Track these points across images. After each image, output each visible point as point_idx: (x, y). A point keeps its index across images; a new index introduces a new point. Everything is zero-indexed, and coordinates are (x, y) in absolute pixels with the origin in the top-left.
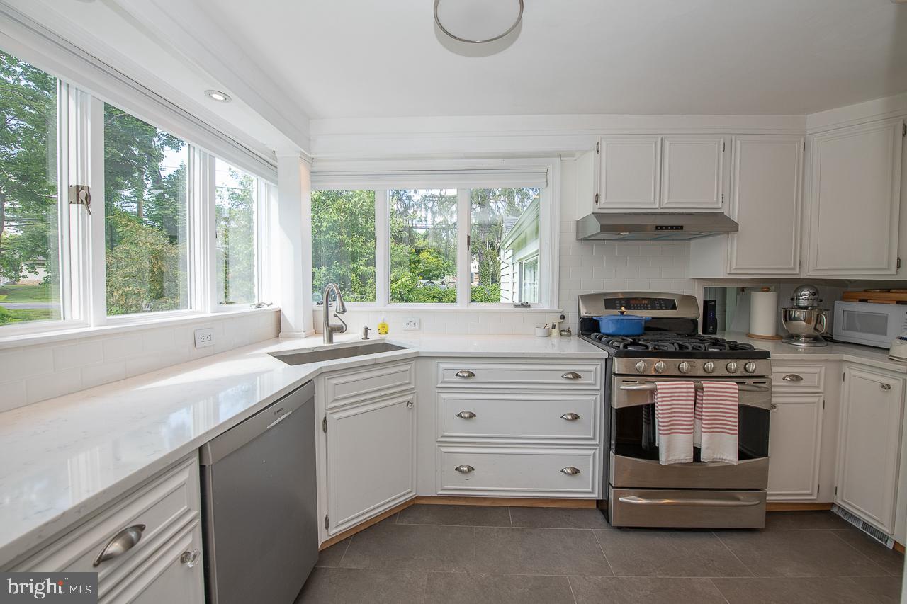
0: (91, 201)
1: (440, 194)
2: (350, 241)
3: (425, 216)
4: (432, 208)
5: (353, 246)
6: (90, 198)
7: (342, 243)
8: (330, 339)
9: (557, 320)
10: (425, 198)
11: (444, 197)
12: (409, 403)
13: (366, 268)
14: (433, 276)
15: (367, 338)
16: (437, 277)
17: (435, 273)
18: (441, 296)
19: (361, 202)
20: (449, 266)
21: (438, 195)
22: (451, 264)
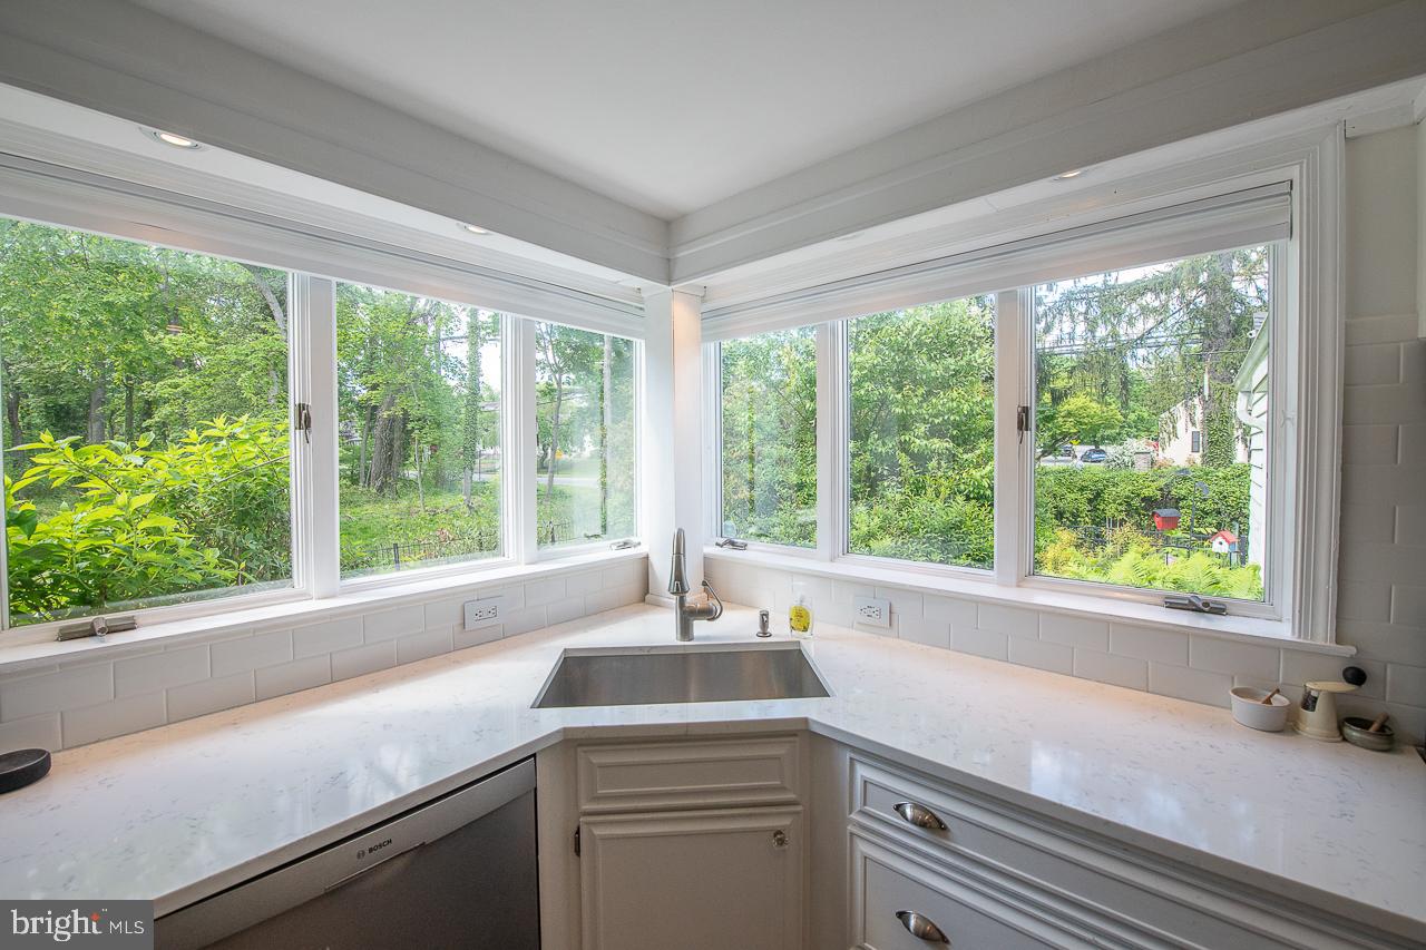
0: (312, 425)
1: (1105, 282)
2: (899, 396)
3: (1069, 330)
4: (1086, 313)
5: (904, 404)
6: (310, 422)
7: (884, 402)
8: (685, 630)
9: (1329, 685)
10: (1069, 298)
11: (1113, 287)
12: (778, 834)
13: (925, 442)
14: (1103, 438)
15: (765, 634)
16: (1113, 440)
17: (1108, 432)
18: (1100, 486)
19: (919, 327)
20: (1140, 419)
21: (1099, 285)
22: (1145, 415)
